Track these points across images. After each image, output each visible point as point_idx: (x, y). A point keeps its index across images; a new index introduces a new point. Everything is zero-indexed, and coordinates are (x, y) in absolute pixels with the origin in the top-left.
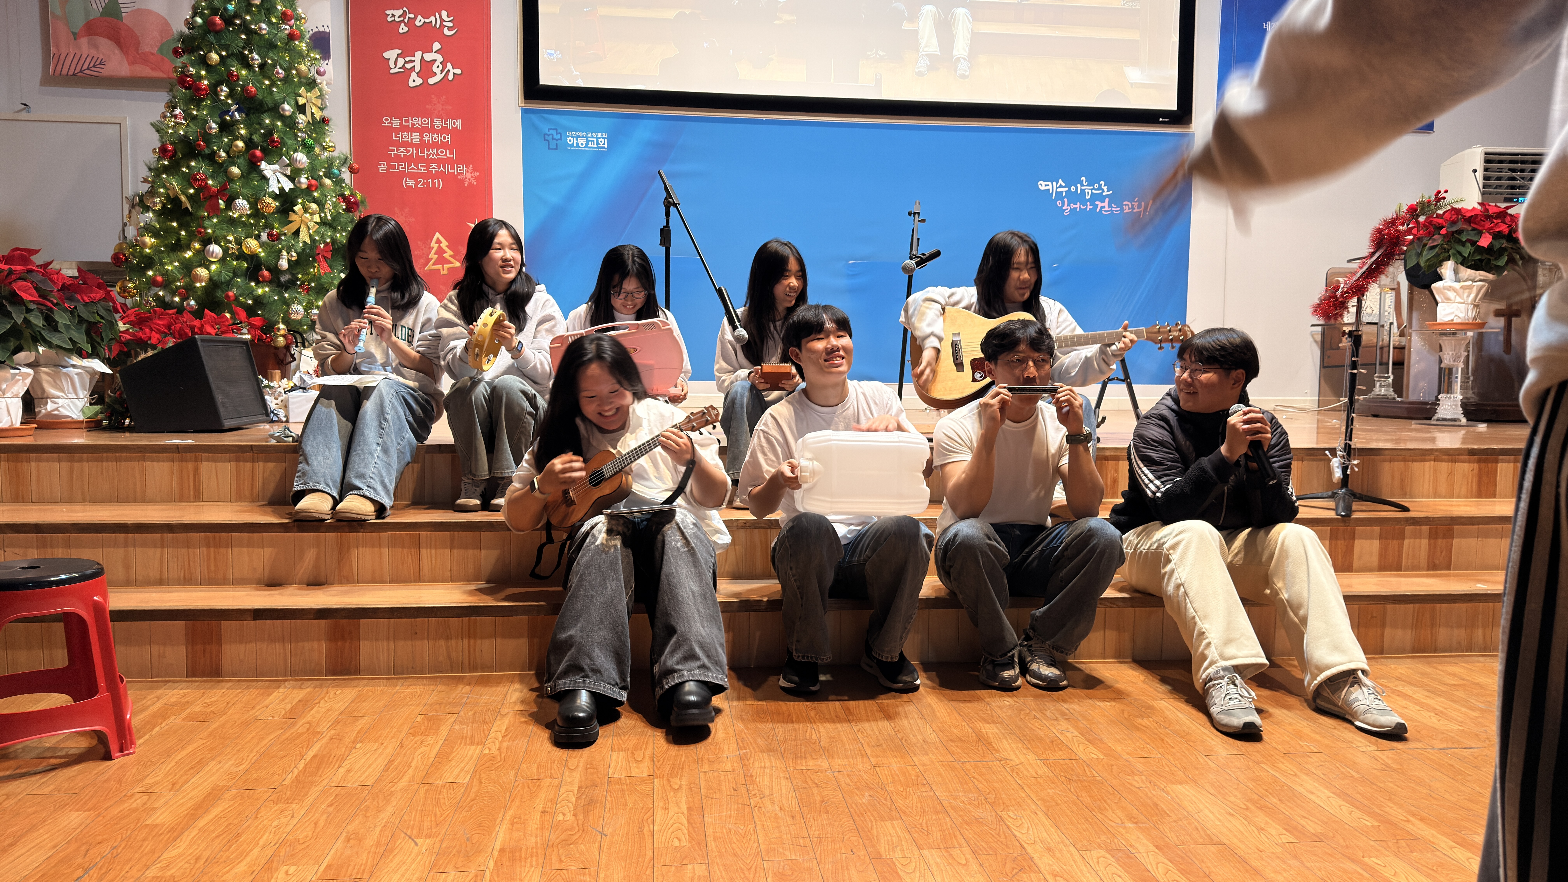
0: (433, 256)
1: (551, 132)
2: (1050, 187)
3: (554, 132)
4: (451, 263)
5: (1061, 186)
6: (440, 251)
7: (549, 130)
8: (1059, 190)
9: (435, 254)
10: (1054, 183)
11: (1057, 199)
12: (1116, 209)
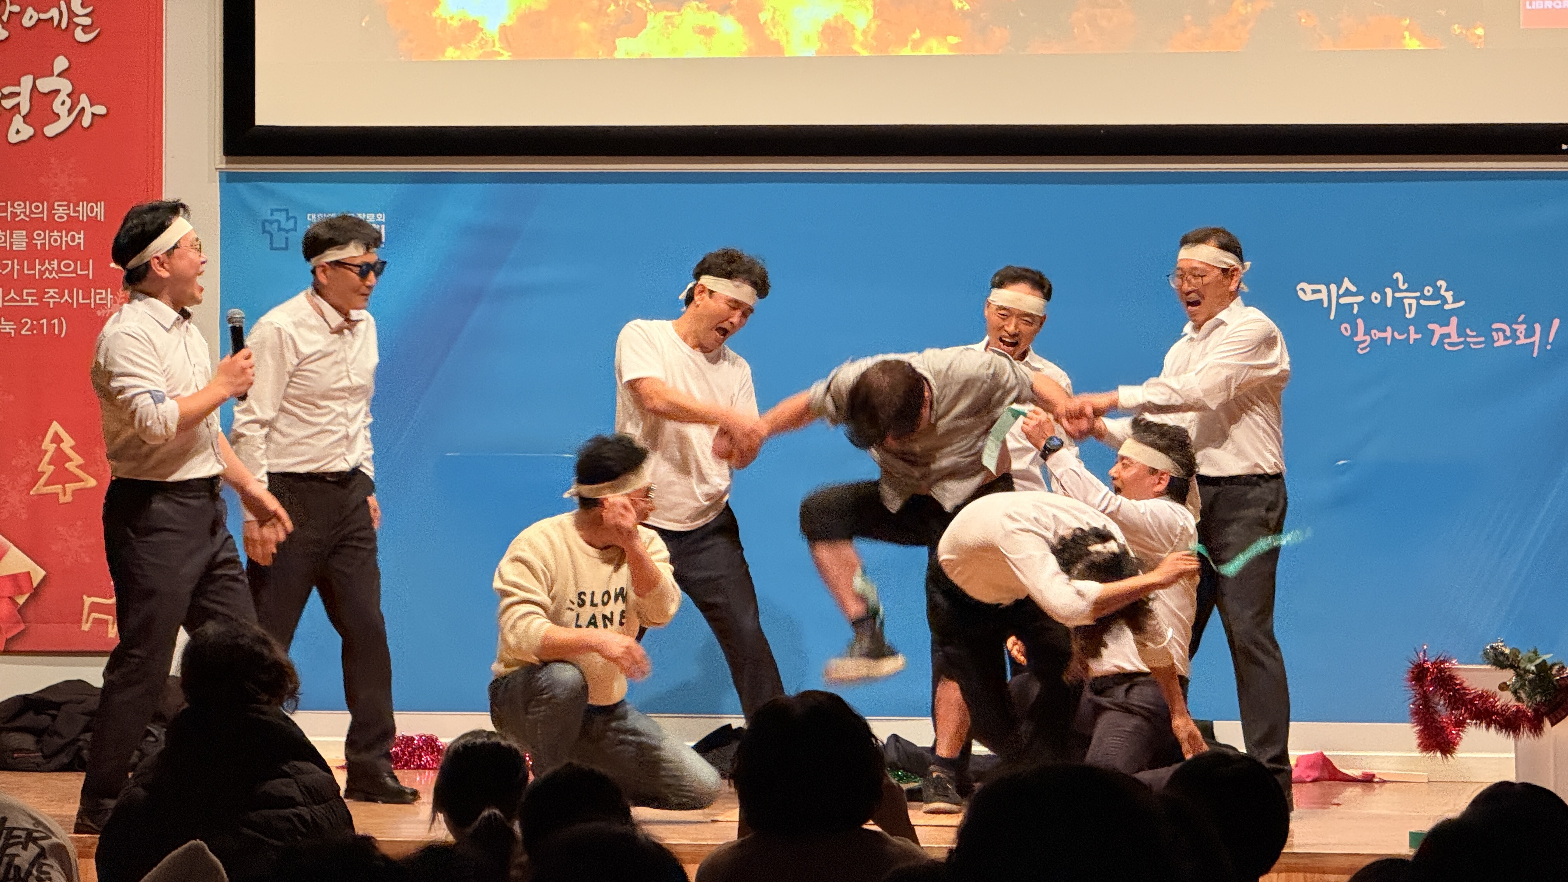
0: (46, 468)
1: (277, 216)
2: (1324, 296)
3: (282, 217)
4: (81, 480)
5: (1348, 293)
6: (60, 458)
7: (273, 211)
8: (1344, 301)
9: (50, 463)
10: (1333, 287)
11: (1339, 320)
12: (1474, 339)
